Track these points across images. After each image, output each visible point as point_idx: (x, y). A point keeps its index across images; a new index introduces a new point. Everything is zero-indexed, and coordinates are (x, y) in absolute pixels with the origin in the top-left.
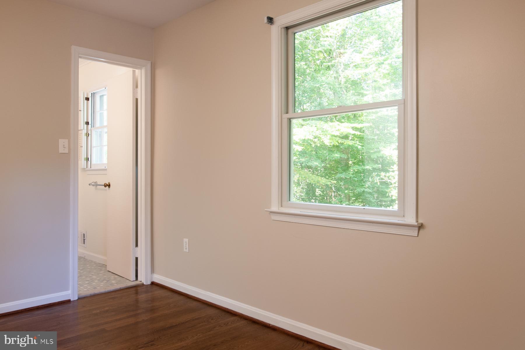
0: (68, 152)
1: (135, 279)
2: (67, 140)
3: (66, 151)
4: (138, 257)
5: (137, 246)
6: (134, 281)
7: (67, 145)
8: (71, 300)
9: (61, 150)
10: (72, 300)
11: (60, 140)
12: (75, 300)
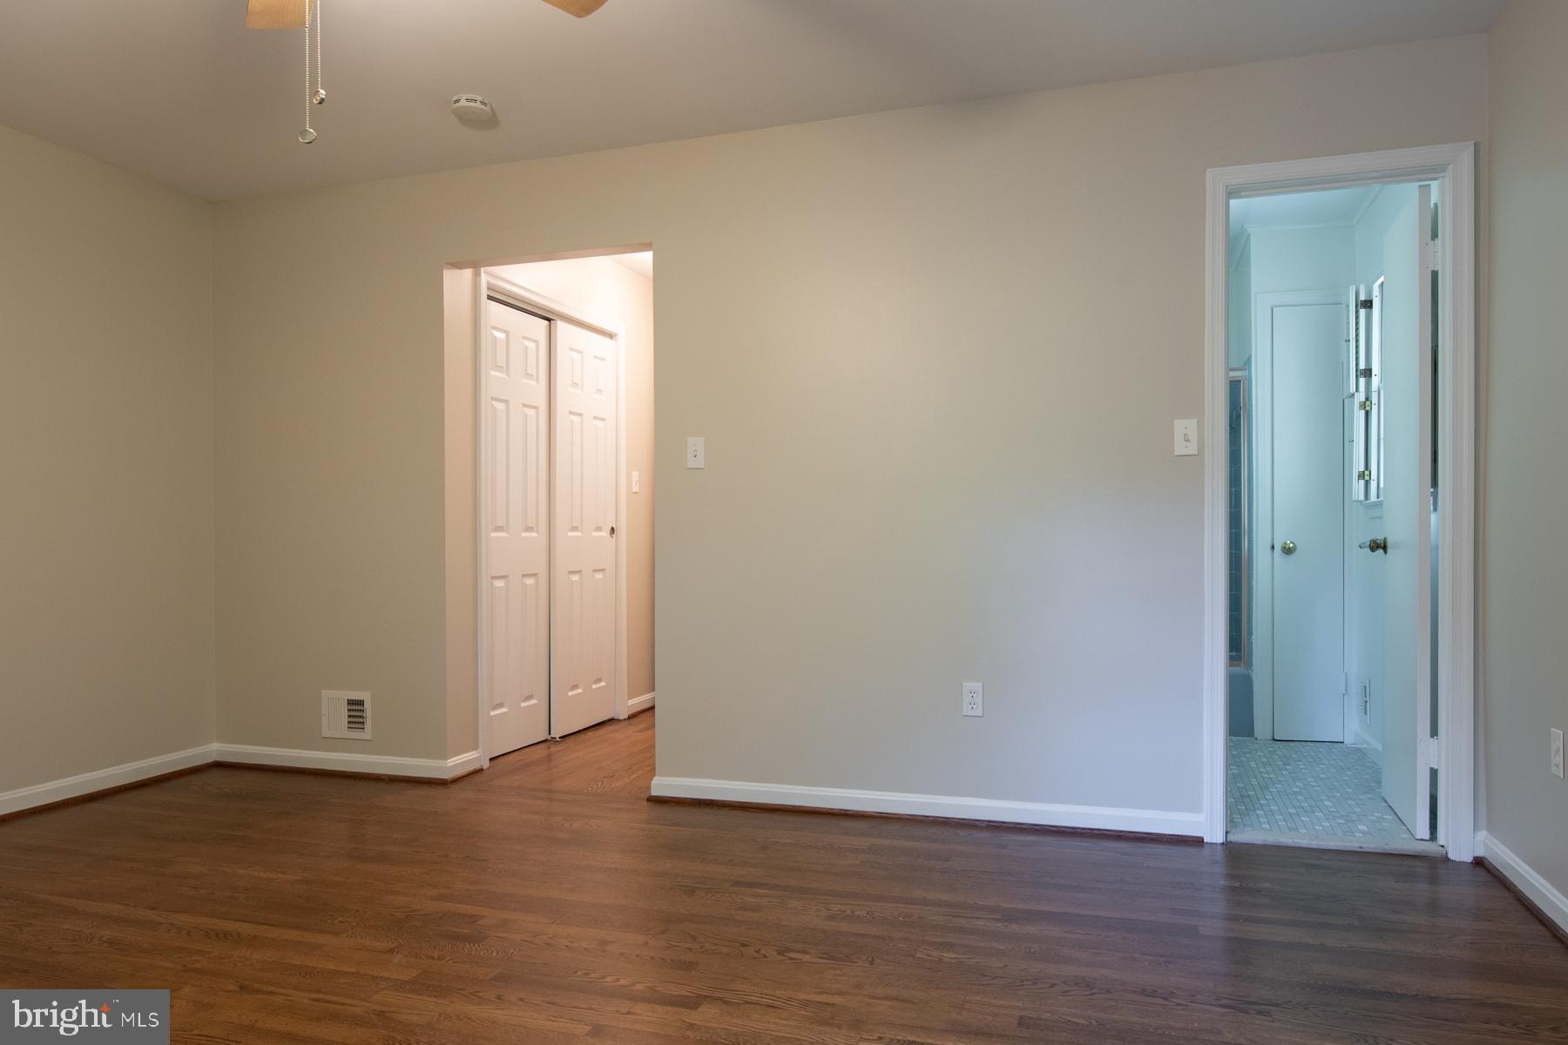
0: (1196, 453)
1: (1427, 836)
2: (1195, 421)
3: (1192, 449)
4: (1437, 770)
5: (1437, 735)
6: (1422, 840)
7: (1193, 436)
8: (1205, 841)
9: (1180, 448)
10: (1209, 841)
11: (1175, 421)
12: (1214, 841)
